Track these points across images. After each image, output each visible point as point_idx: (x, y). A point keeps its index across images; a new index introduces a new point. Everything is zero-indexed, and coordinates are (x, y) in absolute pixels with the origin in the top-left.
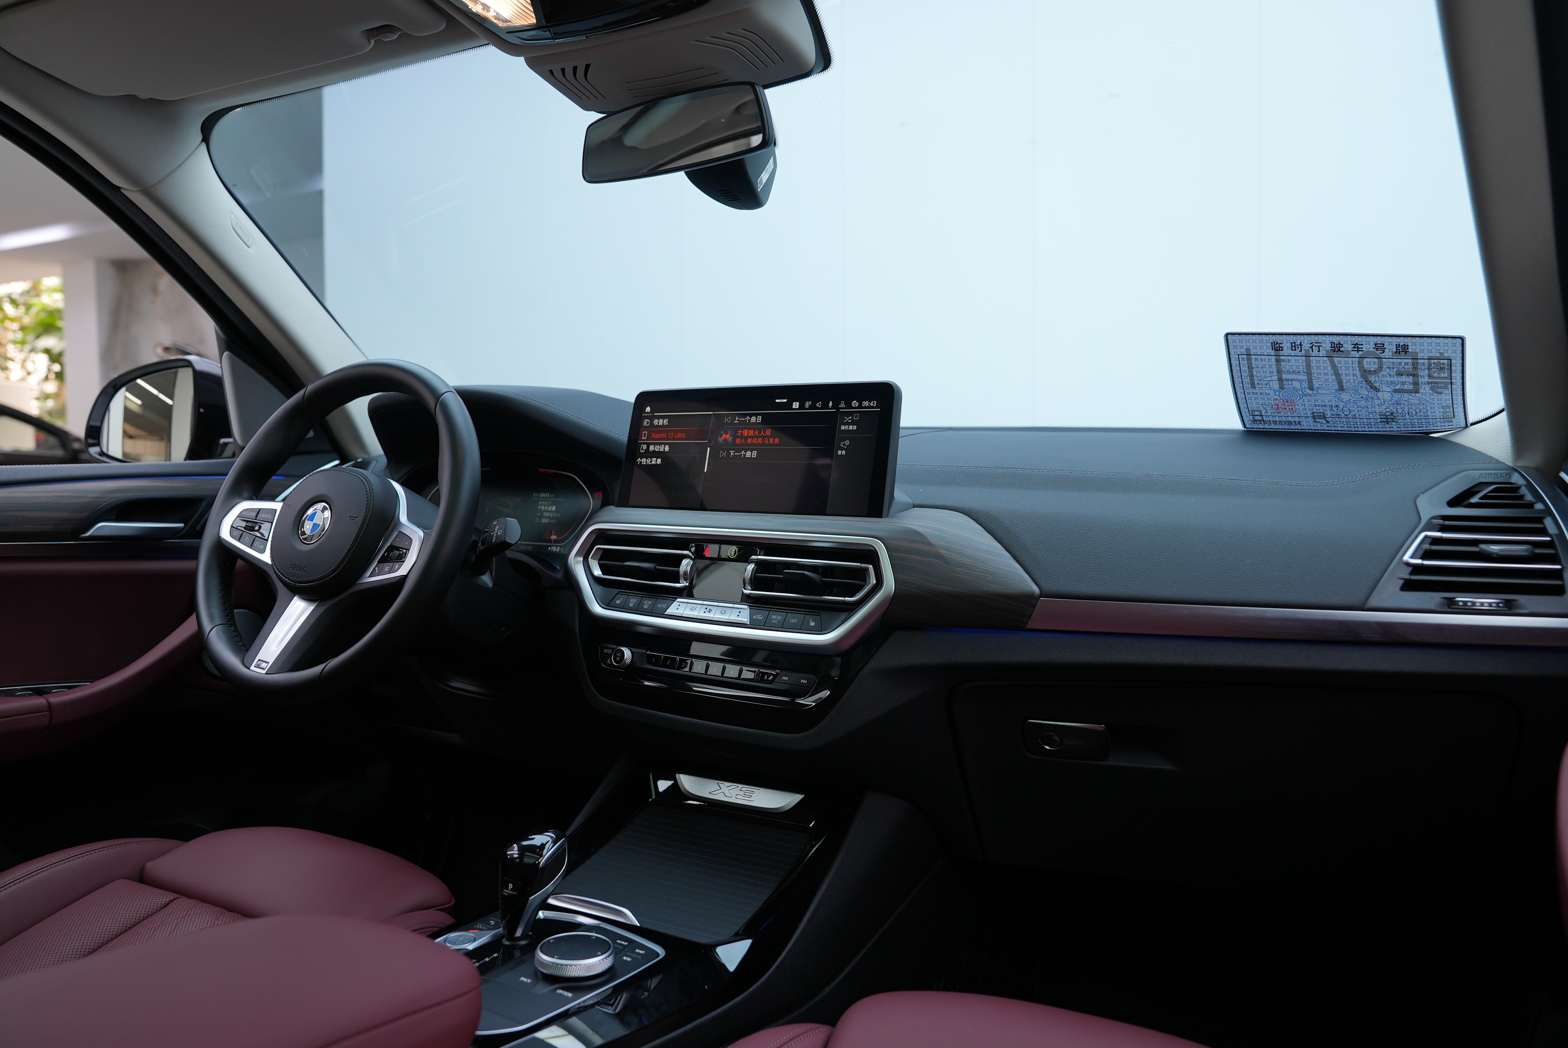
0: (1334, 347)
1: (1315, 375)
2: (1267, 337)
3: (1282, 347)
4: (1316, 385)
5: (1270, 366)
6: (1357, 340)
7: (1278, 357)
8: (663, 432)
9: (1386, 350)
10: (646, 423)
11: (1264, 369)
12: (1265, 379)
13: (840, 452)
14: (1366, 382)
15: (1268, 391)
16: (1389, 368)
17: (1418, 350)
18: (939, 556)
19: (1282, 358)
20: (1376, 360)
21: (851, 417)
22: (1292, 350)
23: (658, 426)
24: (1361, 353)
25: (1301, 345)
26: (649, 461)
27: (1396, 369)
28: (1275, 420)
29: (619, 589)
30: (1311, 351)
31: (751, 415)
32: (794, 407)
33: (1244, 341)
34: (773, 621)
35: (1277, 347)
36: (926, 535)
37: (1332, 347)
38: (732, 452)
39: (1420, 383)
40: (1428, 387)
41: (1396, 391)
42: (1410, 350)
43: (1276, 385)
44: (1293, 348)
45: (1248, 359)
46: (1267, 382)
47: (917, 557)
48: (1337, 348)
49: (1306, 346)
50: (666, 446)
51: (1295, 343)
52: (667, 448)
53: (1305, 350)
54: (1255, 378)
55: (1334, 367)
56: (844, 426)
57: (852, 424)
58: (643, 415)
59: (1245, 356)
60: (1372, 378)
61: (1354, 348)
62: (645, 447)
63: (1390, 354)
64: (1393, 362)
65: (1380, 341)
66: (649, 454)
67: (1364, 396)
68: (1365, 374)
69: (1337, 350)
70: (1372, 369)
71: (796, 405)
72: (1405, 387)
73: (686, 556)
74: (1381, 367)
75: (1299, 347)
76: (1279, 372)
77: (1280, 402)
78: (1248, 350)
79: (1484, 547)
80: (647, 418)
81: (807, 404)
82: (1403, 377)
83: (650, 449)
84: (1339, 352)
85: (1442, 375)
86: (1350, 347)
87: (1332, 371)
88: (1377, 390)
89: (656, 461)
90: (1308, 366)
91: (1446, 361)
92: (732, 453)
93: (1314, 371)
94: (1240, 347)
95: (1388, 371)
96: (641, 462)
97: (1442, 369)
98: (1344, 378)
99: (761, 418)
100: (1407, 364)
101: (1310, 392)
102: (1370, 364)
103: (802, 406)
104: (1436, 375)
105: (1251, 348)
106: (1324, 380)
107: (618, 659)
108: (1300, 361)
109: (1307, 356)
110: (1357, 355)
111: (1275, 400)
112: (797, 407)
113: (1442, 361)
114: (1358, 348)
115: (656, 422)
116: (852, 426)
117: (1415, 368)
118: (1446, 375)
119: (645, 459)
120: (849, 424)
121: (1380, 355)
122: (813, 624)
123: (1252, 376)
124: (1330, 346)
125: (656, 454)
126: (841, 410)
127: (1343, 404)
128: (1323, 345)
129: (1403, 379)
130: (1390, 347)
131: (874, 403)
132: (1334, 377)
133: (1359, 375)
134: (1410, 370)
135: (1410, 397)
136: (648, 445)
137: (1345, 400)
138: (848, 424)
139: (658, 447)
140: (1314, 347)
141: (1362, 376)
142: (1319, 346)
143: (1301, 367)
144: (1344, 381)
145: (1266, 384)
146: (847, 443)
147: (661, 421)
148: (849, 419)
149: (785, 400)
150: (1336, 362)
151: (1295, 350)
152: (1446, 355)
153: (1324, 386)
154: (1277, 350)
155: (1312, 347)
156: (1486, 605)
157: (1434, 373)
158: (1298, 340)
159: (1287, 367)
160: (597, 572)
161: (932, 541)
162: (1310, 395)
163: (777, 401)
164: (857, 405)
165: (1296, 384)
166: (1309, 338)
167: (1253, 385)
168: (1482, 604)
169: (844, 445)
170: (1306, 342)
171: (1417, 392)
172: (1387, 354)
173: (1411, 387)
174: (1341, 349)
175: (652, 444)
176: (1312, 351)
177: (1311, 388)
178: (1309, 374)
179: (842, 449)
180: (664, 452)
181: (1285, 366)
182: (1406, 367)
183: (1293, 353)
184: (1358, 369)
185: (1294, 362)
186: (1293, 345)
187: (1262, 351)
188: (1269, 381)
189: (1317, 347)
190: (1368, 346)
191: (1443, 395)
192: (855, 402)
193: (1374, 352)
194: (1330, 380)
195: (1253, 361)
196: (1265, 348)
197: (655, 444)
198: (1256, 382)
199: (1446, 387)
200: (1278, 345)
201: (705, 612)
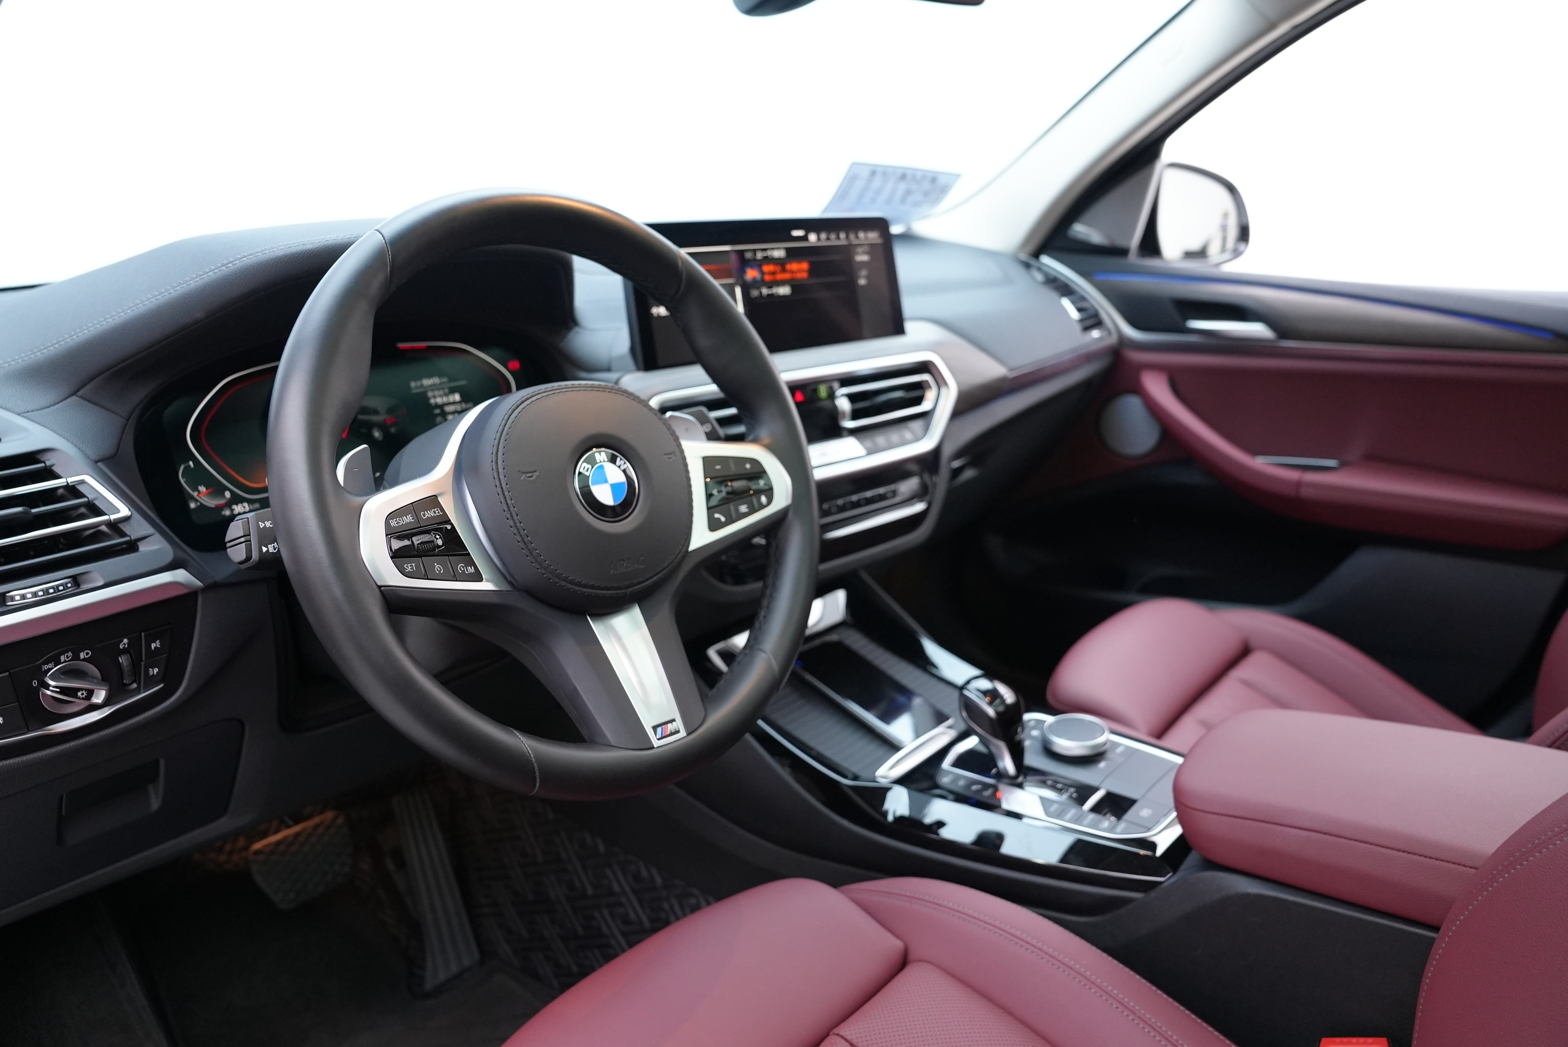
1: (882, 194)
3: (876, 174)
4: (878, 199)
5: (861, 187)
7: (870, 180)
11: (857, 188)
13: (861, 282)
17: (939, 181)
20: (917, 186)
25: (887, 173)
27: (923, 192)
32: (811, 239)
33: (858, 169)
34: (881, 444)
38: (764, 290)
39: (927, 201)
40: (928, 204)
41: (912, 206)
42: (936, 181)
45: (852, 181)
53: (887, 177)
55: (895, 189)
56: (858, 257)
57: (865, 254)
60: (907, 198)
64: (924, 188)
68: (907, 193)
69: (902, 178)
70: (912, 191)
71: (813, 237)
72: (918, 204)
74: (916, 191)
76: (864, 190)
78: (857, 175)
81: (823, 237)
82: (922, 197)
87: (892, 192)
90: (883, 187)
93: (883, 191)
94: (853, 173)
95: (919, 193)
99: (784, 252)
100: (929, 189)
101: (870, 204)
102: (913, 188)
103: (818, 239)
105: (859, 173)
106: (884, 197)
108: (880, 184)
109: (886, 181)
112: (815, 239)
116: (864, 257)
117: (931, 192)
122: (908, 436)
126: (852, 242)
131: (874, 235)
132: (890, 196)
135: (916, 209)
138: (861, 255)
140: (892, 175)
141: (904, 196)
143: (878, 188)
144: (893, 198)
146: (865, 272)
148: (861, 250)
149: (801, 233)
150: (898, 186)
151: (882, 176)
153: (881, 201)
154: (873, 175)
157: (938, 196)
162: (867, 207)
163: (793, 233)
164: (863, 236)
165: (867, 200)
169: (863, 274)
170: (890, 171)
171: (921, 206)
173: (921, 203)
177: (873, 202)
178: (879, 193)
179: (863, 278)
181: (870, 187)
183: (880, 178)
184: (905, 191)
185: (877, 185)
187: (864, 176)
192: (861, 234)
193: (920, 181)
194: (887, 197)
195: (855, 183)
196: (867, 174)
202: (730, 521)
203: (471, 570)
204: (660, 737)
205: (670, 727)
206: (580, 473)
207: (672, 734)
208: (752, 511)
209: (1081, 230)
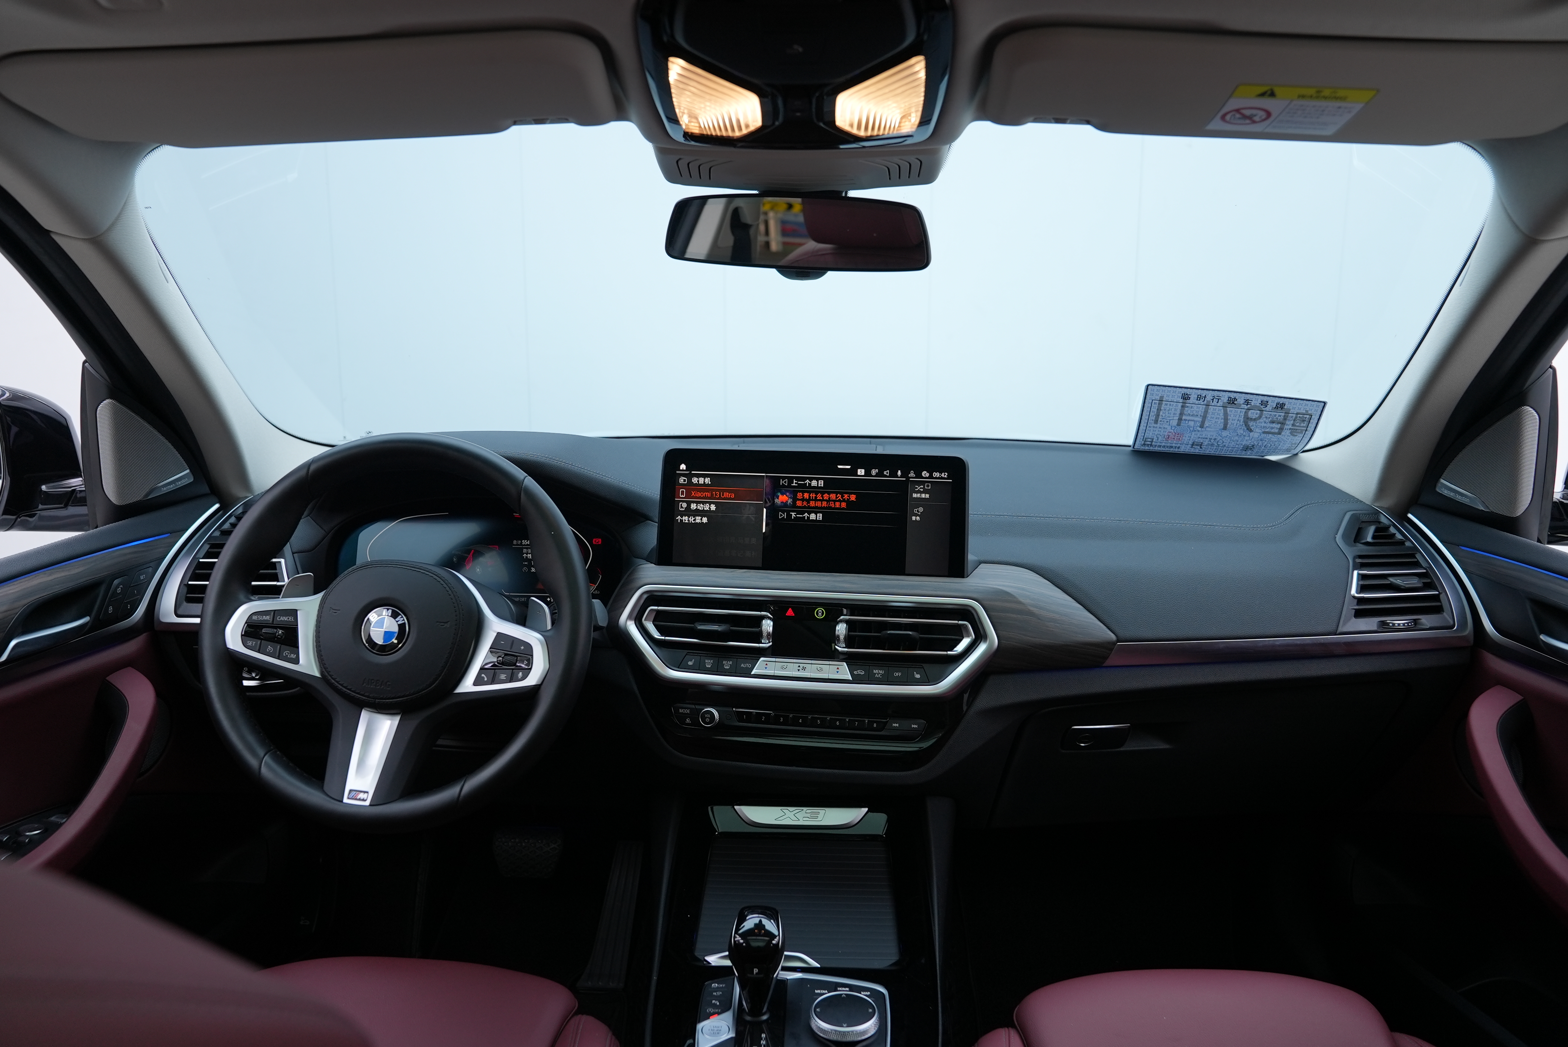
0: (1230, 400)
1: (1209, 418)
2: (1180, 390)
3: (1190, 398)
4: (1207, 424)
5: (1175, 410)
6: (1248, 397)
7: (1184, 404)
8: (707, 491)
9: (1268, 406)
10: (682, 481)
11: (1170, 412)
12: (1168, 418)
13: (914, 518)
14: (1245, 425)
15: (1166, 427)
16: (1266, 417)
17: (1291, 408)
18: (1031, 614)
19: (1187, 405)
20: (1259, 412)
21: (922, 487)
22: (1197, 400)
23: (698, 485)
24: (1249, 406)
25: (1205, 397)
26: (692, 519)
27: (1271, 419)
28: (1160, 444)
29: (687, 650)
30: (1211, 402)
31: (811, 479)
32: (859, 474)
33: (1161, 391)
34: (876, 676)
35: (1186, 397)
36: (1015, 595)
37: (1228, 400)
38: (793, 513)
39: (1285, 428)
40: (1288, 432)
41: (1264, 433)
42: (1285, 407)
43: (1175, 423)
44: (1199, 399)
45: (1159, 404)
46: (1168, 420)
47: (1014, 616)
48: (1232, 402)
49: (1209, 398)
50: (712, 505)
51: (1201, 395)
52: (713, 507)
53: (1207, 401)
54: (1160, 417)
55: (1226, 415)
56: (916, 494)
57: (925, 492)
58: (677, 472)
59: (1157, 402)
60: (1251, 424)
61: (1245, 402)
62: (685, 505)
63: (1271, 408)
64: (1271, 414)
65: (1265, 400)
66: (688, 512)
67: (1239, 434)
68: (1247, 419)
69: (1231, 402)
70: (1254, 418)
71: (861, 472)
72: (1273, 431)
73: (764, 617)
74: (1260, 417)
75: (1203, 398)
76: (1181, 414)
77: (1172, 434)
78: (1162, 397)
79: (1392, 579)
80: (684, 475)
81: (874, 472)
82: (1274, 424)
83: (692, 507)
84: (1233, 404)
85: (1302, 425)
86: (1242, 401)
87: (1223, 417)
88: (1251, 431)
89: (701, 519)
90: (1206, 412)
91: (1308, 416)
92: (793, 515)
93: (1209, 416)
94: (1155, 395)
95: (1265, 419)
96: (681, 521)
97: (1304, 421)
98: (1230, 422)
99: (823, 482)
100: (1280, 416)
101: (1200, 429)
102: (1253, 414)
103: (868, 473)
104: (1298, 424)
105: (1165, 396)
106: (1214, 422)
107: (707, 720)
108: (1201, 409)
109: (1207, 405)
110: (1246, 407)
111: (1169, 432)
112: (863, 474)
113: (1305, 416)
114: (1248, 402)
115: (695, 480)
116: (924, 495)
117: (1285, 419)
118: (1304, 425)
119: (687, 517)
120: (921, 493)
121: (1263, 408)
122: (918, 676)
123: (1158, 415)
124: (1227, 399)
125: (702, 513)
126: (911, 479)
127: (1221, 438)
128: (1222, 398)
129: (1274, 425)
130: (1272, 404)
131: (945, 475)
132: (1223, 421)
133: (1242, 419)
134: (1281, 420)
135: (1273, 437)
136: (689, 504)
137: (1223, 436)
138: (919, 492)
139: (701, 505)
140: (1215, 399)
141: (1244, 422)
142: (1219, 399)
143: (1200, 412)
144: (1230, 424)
145: (1167, 422)
146: (921, 509)
147: (701, 480)
148: (921, 488)
149: (849, 467)
150: (1228, 411)
151: (1199, 400)
152: (1309, 412)
153: (1212, 425)
154: (1185, 399)
155: (1213, 399)
156: (1402, 625)
157: (1297, 423)
158: (1204, 393)
159: (1189, 412)
160: (656, 635)
161: (1021, 599)
162: (1198, 431)
163: (839, 467)
164: (928, 475)
165: (1191, 424)
166: (1213, 393)
167: (1156, 422)
168: (1399, 624)
169: (918, 511)
170: (1210, 395)
171: (1280, 434)
172: (1269, 408)
173: (1277, 431)
174: (1235, 402)
175: (694, 502)
176: (1213, 402)
177: (1202, 426)
178: (1204, 417)
179: (916, 515)
180: (710, 511)
181: (1187, 411)
182: (1279, 418)
183: (1197, 402)
184: (1243, 417)
185: (1196, 408)
186: (1199, 396)
187: (1173, 399)
188: (1170, 420)
189: (1217, 400)
190: (1256, 402)
191: (1296, 437)
192: (925, 472)
193: (1259, 406)
194: (1219, 422)
195: (1163, 406)
196: (1176, 397)
197: (697, 503)
198: (1159, 419)
199: (1301, 432)
200: (1187, 396)
201: (799, 670)
202: (492, 682)
203: (293, 656)
204: (351, 797)
205: (361, 796)
206: (368, 619)
207: (360, 799)
208: (511, 680)
209: (1447, 487)
